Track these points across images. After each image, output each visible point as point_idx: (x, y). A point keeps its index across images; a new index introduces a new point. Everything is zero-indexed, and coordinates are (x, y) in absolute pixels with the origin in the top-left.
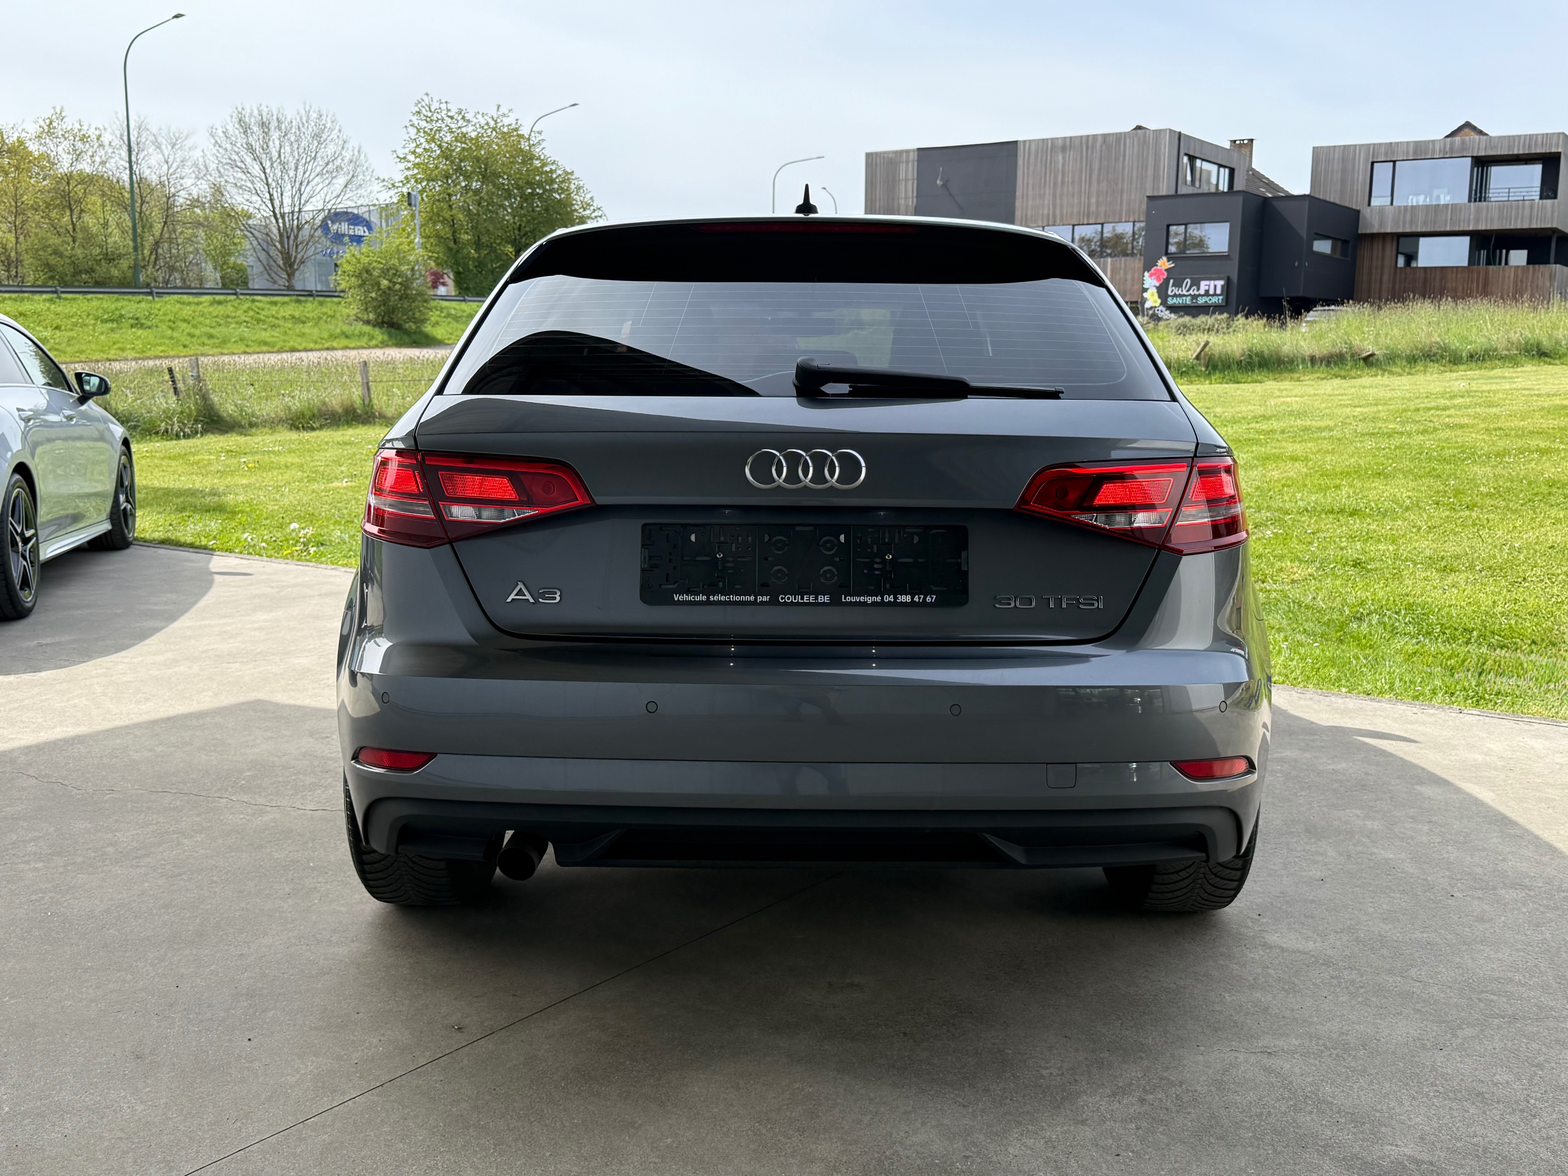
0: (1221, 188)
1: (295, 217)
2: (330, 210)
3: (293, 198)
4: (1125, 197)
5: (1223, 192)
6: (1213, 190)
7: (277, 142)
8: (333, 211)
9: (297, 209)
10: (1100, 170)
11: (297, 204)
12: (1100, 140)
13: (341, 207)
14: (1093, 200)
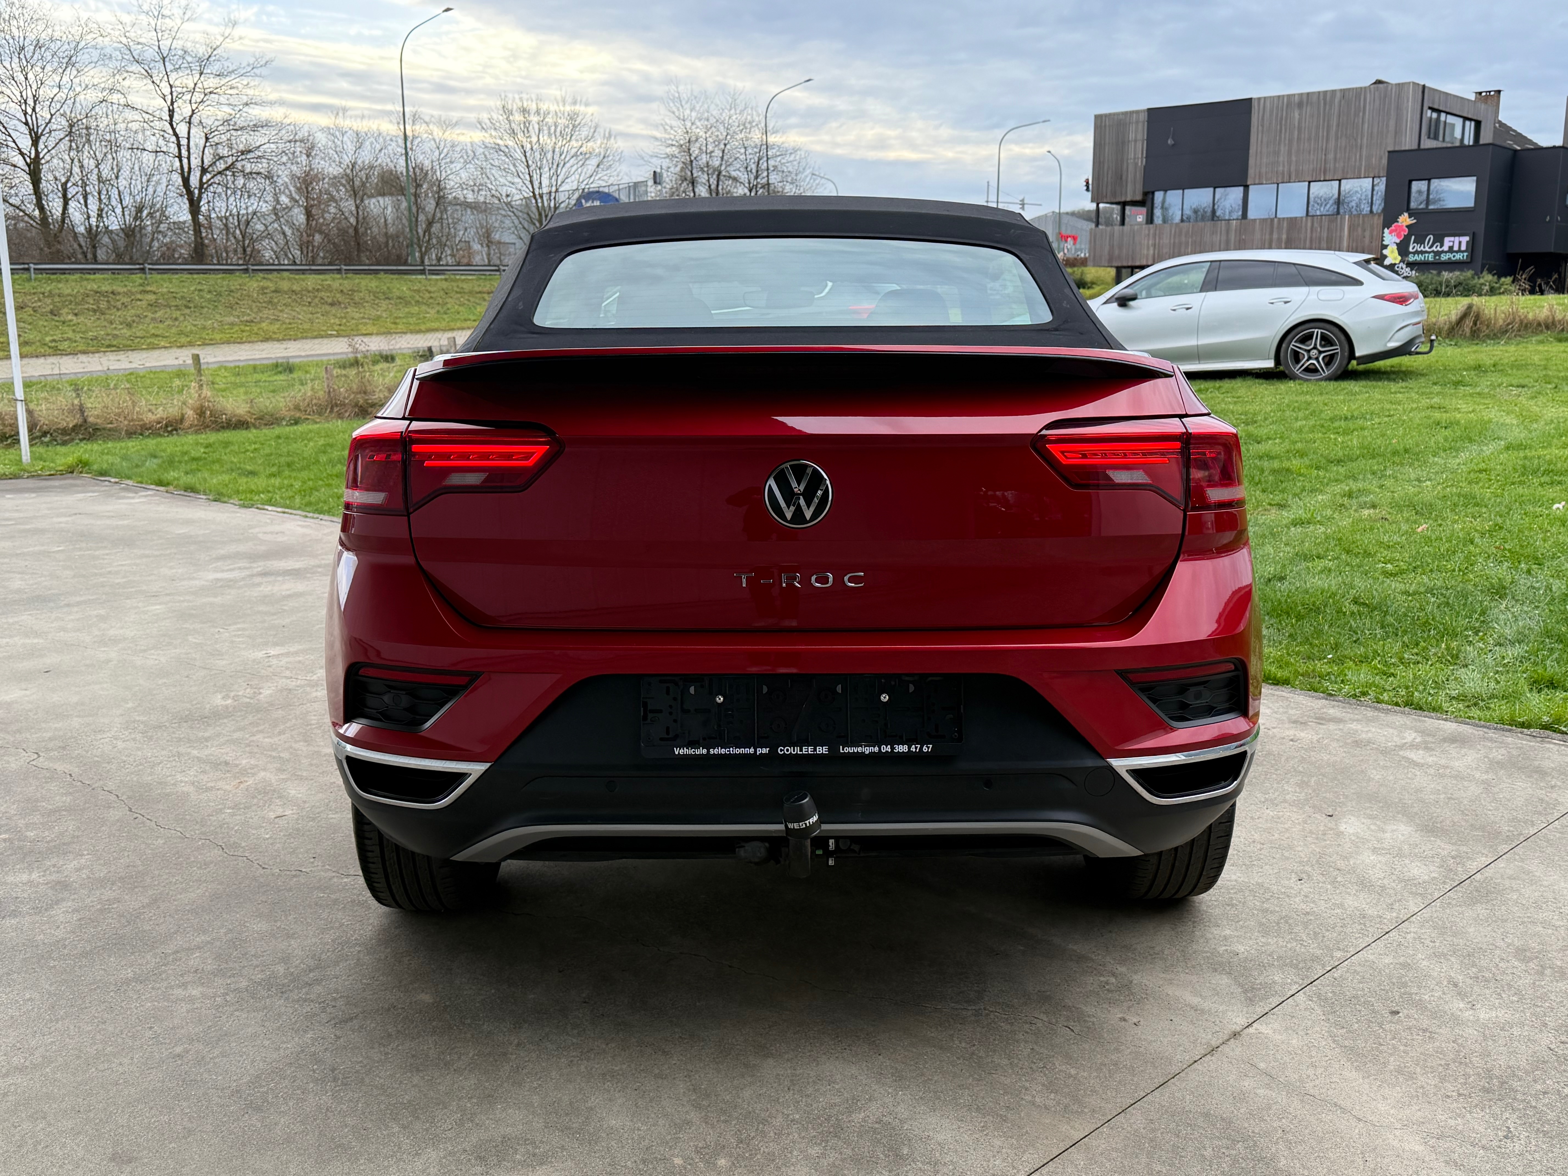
0: (1466, 142)
1: (552, 198)
2: (583, 189)
3: (551, 178)
4: (1364, 153)
5: (1469, 146)
6: (1457, 144)
7: (536, 127)
8: (586, 190)
9: (554, 189)
10: (1338, 125)
11: (554, 184)
12: (1338, 95)
13: (594, 187)
14: (1331, 156)
